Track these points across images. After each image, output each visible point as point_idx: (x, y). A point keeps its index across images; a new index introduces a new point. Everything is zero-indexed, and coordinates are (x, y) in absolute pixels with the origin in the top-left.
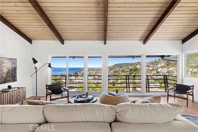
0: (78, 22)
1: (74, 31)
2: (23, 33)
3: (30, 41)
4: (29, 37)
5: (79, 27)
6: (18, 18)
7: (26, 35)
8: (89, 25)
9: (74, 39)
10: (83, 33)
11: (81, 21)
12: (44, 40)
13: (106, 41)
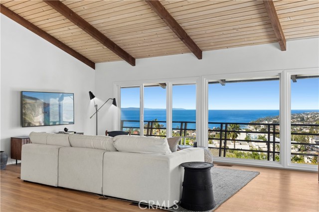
0: (140, 32)
1: (141, 45)
2: (83, 56)
3: (92, 64)
4: (90, 59)
5: (145, 38)
6: (74, 40)
7: (87, 57)
8: (156, 34)
9: (148, 55)
10: (157, 46)
11: (143, 31)
12: (109, 61)
13: (202, 52)
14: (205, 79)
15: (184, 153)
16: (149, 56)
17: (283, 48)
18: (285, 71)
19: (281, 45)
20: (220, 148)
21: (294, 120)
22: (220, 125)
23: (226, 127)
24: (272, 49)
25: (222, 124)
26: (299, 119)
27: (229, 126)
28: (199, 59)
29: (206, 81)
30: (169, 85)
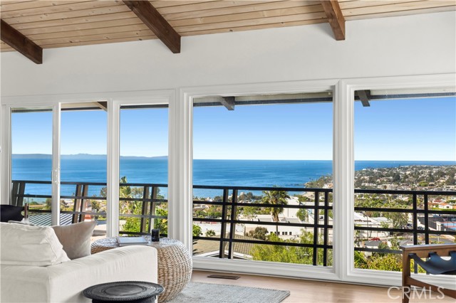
1: (49, 17)
5: (55, 2)
13: (179, 37)
14: (185, 95)
15: (98, 262)
16: (71, 43)
17: (339, 34)
18: (343, 82)
19: (334, 28)
20: (222, 239)
21: (382, 179)
22: (223, 190)
23: (235, 194)
24: (318, 35)
25: (226, 189)
26: (391, 178)
27: (241, 193)
28: (174, 53)
29: (188, 100)
30: (114, 105)
